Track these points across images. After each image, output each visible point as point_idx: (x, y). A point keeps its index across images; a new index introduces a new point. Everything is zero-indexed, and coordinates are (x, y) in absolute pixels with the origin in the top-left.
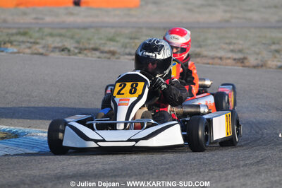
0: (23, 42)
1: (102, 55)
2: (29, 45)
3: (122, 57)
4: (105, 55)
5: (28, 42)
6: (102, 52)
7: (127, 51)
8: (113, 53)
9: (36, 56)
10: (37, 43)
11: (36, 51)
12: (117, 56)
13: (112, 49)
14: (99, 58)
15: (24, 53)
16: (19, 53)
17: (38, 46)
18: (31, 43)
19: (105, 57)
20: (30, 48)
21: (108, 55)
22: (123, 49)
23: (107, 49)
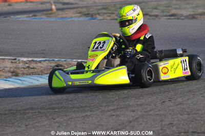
0: (105, 13)
1: (150, 18)
2: (109, 14)
3: (162, 18)
4: (152, 17)
5: (108, 13)
6: (150, 16)
7: (165, 14)
8: (156, 16)
9: (113, 21)
10: (113, 13)
11: (113, 18)
12: (159, 17)
13: (156, 13)
14: (149, 19)
15: (106, 20)
16: (103, 19)
17: (114, 15)
18: (110, 13)
19: (152, 19)
20: (109, 16)
21: (154, 18)
22: (162, 13)
23: (153, 14)
